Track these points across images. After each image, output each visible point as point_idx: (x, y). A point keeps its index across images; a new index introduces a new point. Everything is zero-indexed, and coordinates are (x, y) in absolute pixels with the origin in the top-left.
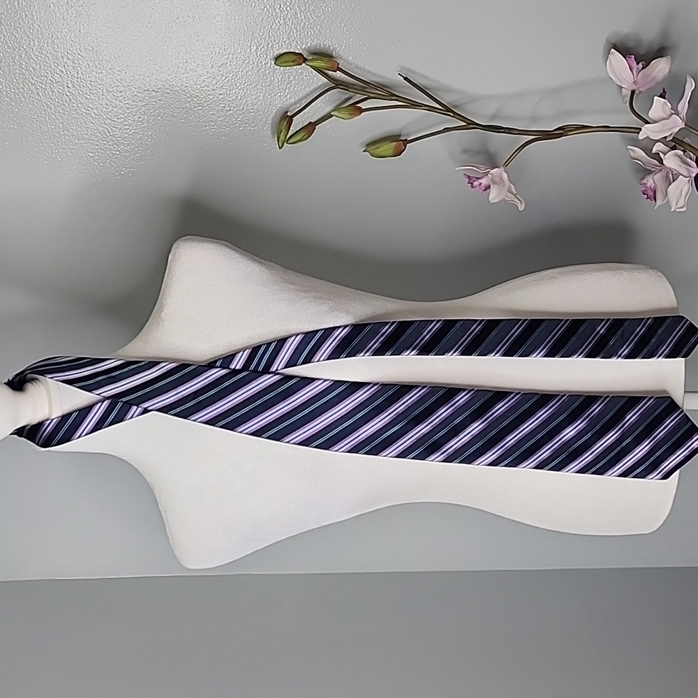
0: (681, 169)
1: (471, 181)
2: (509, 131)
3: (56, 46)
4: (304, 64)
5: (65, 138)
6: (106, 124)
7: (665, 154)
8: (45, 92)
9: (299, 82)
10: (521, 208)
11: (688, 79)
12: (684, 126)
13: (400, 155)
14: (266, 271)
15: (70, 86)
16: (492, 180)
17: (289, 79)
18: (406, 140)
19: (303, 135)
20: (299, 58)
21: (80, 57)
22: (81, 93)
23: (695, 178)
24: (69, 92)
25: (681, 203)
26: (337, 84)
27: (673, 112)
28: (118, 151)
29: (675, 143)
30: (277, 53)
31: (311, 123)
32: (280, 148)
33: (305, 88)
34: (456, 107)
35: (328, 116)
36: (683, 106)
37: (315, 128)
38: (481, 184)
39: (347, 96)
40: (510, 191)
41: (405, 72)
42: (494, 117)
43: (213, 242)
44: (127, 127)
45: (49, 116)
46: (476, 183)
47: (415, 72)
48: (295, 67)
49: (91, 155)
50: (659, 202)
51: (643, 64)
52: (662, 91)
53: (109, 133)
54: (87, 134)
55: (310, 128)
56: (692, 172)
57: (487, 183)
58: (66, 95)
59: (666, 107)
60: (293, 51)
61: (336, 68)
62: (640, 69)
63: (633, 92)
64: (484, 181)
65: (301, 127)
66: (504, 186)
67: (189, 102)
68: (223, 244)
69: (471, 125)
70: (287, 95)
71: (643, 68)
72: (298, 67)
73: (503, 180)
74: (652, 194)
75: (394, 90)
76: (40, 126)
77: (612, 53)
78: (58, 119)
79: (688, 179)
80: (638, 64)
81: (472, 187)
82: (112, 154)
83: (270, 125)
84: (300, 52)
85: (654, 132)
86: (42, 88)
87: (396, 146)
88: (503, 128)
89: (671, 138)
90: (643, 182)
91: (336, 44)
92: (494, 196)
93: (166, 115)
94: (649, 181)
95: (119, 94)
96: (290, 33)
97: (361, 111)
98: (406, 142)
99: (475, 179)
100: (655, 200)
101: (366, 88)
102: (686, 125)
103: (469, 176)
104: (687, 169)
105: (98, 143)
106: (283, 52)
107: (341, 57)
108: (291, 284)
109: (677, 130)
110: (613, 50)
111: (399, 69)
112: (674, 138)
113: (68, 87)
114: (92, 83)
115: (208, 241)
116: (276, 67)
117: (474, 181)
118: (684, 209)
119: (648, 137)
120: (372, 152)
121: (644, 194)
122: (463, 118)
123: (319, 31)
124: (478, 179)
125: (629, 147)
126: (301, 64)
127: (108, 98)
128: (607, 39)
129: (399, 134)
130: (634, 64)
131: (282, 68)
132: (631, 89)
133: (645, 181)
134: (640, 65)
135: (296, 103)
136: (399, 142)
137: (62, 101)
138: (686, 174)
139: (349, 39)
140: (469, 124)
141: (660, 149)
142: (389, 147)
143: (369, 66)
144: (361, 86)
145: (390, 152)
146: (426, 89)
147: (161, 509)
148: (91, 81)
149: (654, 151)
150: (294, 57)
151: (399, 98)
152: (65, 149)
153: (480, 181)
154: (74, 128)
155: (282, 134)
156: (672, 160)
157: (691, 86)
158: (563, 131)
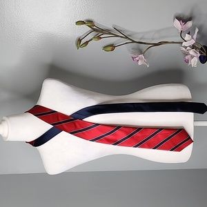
0: (195, 55)
2: (145, 43)
7: (190, 50)
10: (148, 66)
11: (196, 28)
12: (195, 42)
18: (115, 46)
19: (85, 45)
20: (83, 23)
25: (195, 64)
26: (94, 30)
27: (192, 38)
29: (193, 47)
31: (87, 41)
32: (78, 49)
36: (195, 36)
39: (97, 34)
42: (141, 39)
46: (135, 59)
47: (117, 26)
50: (189, 64)
51: (184, 23)
56: (198, 55)
57: (138, 59)
59: (189, 37)
60: (81, 20)
61: (93, 25)
66: (143, 60)
69: (133, 42)
75: (111, 32)
79: (197, 58)
87: (112, 48)
90: (185, 58)
97: (101, 38)
103: (133, 57)
106: (78, 21)
107: (95, 22)
110: (175, 19)
116: (76, 25)
119: (184, 46)
120: (105, 50)
121: (185, 61)
122: (131, 40)
128: (174, 15)
129: (113, 44)
132: (181, 30)
145: (110, 50)
149: (187, 49)
155: (78, 45)
156: (192, 52)
157: (197, 30)
158: (160, 43)
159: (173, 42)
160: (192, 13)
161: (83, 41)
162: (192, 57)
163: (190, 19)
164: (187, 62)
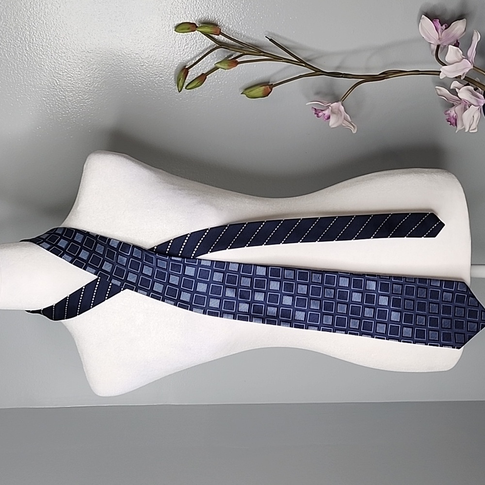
0: (472, 100)
1: (317, 113)
2: (346, 76)
3: (17, 20)
4: (196, 31)
5: (25, 87)
6: (54, 77)
7: (459, 89)
8: (9, 54)
9: (194, 44)
10: (354, 131)
11: (475, 32)
12: (472, 67)
13: (267, 96)
14: (154, 175)
15: (28, 49)
16: (331, 111)
17: (186, 42)
18: (272, 84)
19: (197, 82)
20: (193, 26)
21: (34, 28)
22: (35, 54)
23: (483, 106)
24: (27, 53)
25: (474, 126)
26: (221, 45)
27: (464, 57)
28: (64, 96)
29: (468, 81)
30: (176, 23)
31: (203, 74)
32: (179, 92)
33: (198, 48)
34: (309, 60)
35: (216, 69)
36: (472, 52)
37: (206, 78)
38: (324, 114)
39: (229, 54)
40: (345, 119)
41: (271, 36)
42: (338, 68)
43: (115, 154)
44: (70, 78)
45: (13, 71)
46: (320, 114)
47: (278, 36)
48: (190, 33)
49: (44, 99)
50: (459, 127)
51: (446, 26)
52: (456, 42)
53: (57, 83)
54: (41, 84)
55: (203, 78)
56: (481, 102)
57: (329, 114)
58: (25, 56)
59: (458, 53)
60: (188, 21)
61: (218, 32)
62: (444, 29)
63: (438, 46)
64: (327, 112)
65: (196, 77)
66: (341, 115)
67: (114, 60)
68: (122, 156)
69: (318, 72)
70: (185, 54)
71: (446, 29)
72: (193, 33)
73: (340, 111)
74: (454, 121)
75: (263, 49)
76: (7, 79)
77: (423, 18)
78: (20, 74)
79: (478, 107)
80: (442, 25)
81: (318, 117)
82: (59, 98)
83: (173, 76)
84: (194, 22)
85: (449, 72)
86: (8, 51)
87: (265, 89)
88: (341, 74)
89: (464, 77)
90: (447, 113)
91: (219, 16)
92: (333, 122)
93: (97, 70)
94: (452, 112)
95: (63, 55)
96: (185, 9)
97: (238, 63)
98: (272, 86)
99: (320, 111)
100: (456, 125)
101: (243, 48)
102: (474, 66)
103: (315, 109)
104: (477, 100)
105: (49, 91)
106: (181, 22)
107: (224, 25)
108: (172, 184)
109: (467, 71)
110: (423, 16)
111: (267, 33)
112: (466, 77)
113: (26, 50)
114: (44, 47)
115: (112, 154)
116: (176, 33)
117: (320, 112)
118: (476, 131)
119: (446, 77)
120: (247, 94)
121: (448, 121)
122: (312, 68)
123: (207, 6)
124: (322, 111)
125: (437, 87)
126: (195, 31)
127: (55, 57)
128: (420, 9)
129: (267, 81)
130: (439, 26)
131: (181, 34)
132: (437, 44)
133: (449, 112)
134: (444, 27)
135: (192, 59)
136: (267, 87)
137: (22, 60)
138: (475, 104)
139: (229, 12)
140: (316, 72)
141: (456, 86)
142: (260, 90)
143: (244, 32)
144: (239, 47)
145: (260, 94)
146: (286, 47)
147: (79, 352)
148: (43, 46)
149: (452, 87)
150: (189, 26)
151: (265, 54)
152: (26, 95)
153: (324, 112)
154: (31, 80)
155: (181, 81)
156: (464, 93)
157: (476, 38)
158: (385, 75)
159: (417, 72)
164: (454, 122)
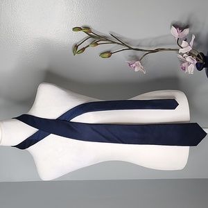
0: (191, 62)
10: (145, 73)
11: (193, 35)
12: (192, 49)
13: (110, 57)
18: (112, 53)
19: (81, 51)
20: (80, 29)
25: (192, 71)
26: (91, 36)
27: (189, 45)
29: (190, 54)
30: (73, 27)
31: (83, 48)
32: (74, 55)
36: (192, 43)
40: (141, 68)
42: (138, 46)
56: (195, 63)
57: (135, 66)
60: (78, 27)
61: (90, 32)
66: (139, 66)
71: (181, 32)
75: (108, 38)
81: (130, 67)
90: (182, 65)
97: (98, 44)
103: (129, 64)
110: (172, 26)
116: (73, 31)
120: (102, 56)
122: (128, 46)
124: (132, 64)
129: (110, 51)
130: (179, 30)
132: (178, 38)
135: (79, 42)
140: (130, 48)
141: (186, 56)
142: (107, 55)
146: (118, 38)
156: (188, 59)
157: (194, 37)
158: (157, 50)
159: (170, 49)
160: (188, 21)
161: (80, 48)
162: (189, 64)
163: (187, 27)
164: (184, 69)
